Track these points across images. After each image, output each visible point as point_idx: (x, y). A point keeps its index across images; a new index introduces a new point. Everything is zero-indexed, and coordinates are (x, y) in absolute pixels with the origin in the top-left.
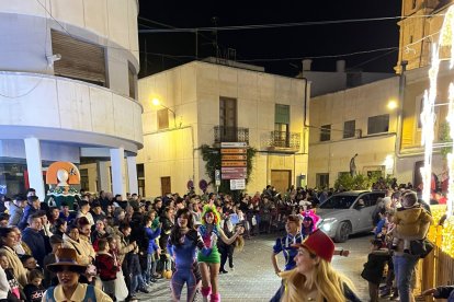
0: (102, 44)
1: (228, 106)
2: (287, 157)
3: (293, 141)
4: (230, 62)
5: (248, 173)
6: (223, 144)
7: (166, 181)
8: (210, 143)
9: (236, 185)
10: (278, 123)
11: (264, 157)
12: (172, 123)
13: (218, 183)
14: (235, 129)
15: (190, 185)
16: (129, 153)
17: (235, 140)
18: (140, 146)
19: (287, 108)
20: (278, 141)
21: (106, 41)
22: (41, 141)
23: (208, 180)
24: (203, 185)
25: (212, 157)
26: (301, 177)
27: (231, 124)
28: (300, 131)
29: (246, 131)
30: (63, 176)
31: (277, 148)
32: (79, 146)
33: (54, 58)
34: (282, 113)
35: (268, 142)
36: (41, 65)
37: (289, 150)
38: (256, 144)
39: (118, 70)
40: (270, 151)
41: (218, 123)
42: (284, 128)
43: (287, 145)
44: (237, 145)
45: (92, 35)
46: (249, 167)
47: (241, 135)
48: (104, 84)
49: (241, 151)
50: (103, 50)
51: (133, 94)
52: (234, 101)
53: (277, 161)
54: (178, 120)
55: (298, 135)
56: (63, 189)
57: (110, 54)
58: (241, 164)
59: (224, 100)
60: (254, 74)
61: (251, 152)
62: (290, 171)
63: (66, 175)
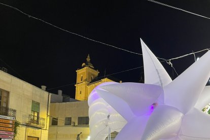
2: (37, 130)
3: (41, 121)
5: (14, 136)
10: (33, 111)
11: (24, 128)
14: (7, 109)
17: (6, 114)
19: (38, 104)
20: (32, 120)
28: (45, 117)
29: (15, 111)
31: (32, 124)
34: (36, 106)
35: (27, 120)
37: (38, 126)
38: (20, 119)
40: (27, 125)
42: (36, 115)
43: (37, 122)
44: (8, 118)
46: (15, 132)
47: (10, 113)
49: (11, 122)
52: (8, 93)
53: (31, 132)
55: (44, 119)
58: (11, 130)
61: (16, 124)
62: (38, 138)
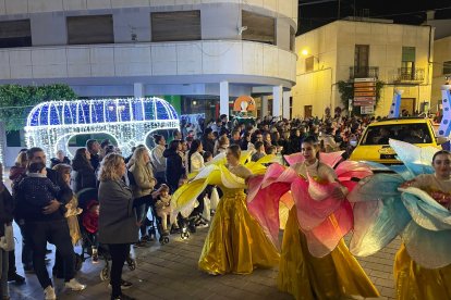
0: (273, 16)
1: (362, 51)
2: (411, 88)
3: (418, 74)
4: (364, 19)
5: (377, 101)
6: (356, 80)
7: (308, 109)
8: (345, 79)
9: (366, 110)
10: (405, 61)
11: (392, 88)
12: (316, 67)
13: (350, 109)
14: (367, 68)
15: (328, 111)
16: (286, 89)
17: (366, 76)
18: (294, 84)
19: (413, 49)
20: (404, 75)
21: (276, 13)
22: (230, 84)
23: (342, 107)
24: (338, 110)
25: (346, 90)
26: (425, 104)
27: (363, 64)
28: (425, 68)
29: (376, 69)
30: (244, 105)
31: (403, 81)
32: (251, 86)
33: (242, 29)
34: (409, 54)
35: (396, 77)
36: (234, 34)
37: (413, 82)
38: (384, 78)
39: (283, 32)
40: (396, 83)
41: (353, 64)
42: (410, 65)
43: (413, 79)
44: (368, 80)
45: (268, 11)
46: (378, 96)
47: (371, 72)
48: (273, 43)
49: (371, 84)
50: (274, 20)
51: (291, 48)
52: (367, 47)
54: (321, 64)
55: (422, 70)
56: (244, 114)
57: (278, 22)
58: (371, 94)
59: (358, 47)
60: (385, 26)
61: (379, 85)
62: (414, 99)
63: (246, 104)
